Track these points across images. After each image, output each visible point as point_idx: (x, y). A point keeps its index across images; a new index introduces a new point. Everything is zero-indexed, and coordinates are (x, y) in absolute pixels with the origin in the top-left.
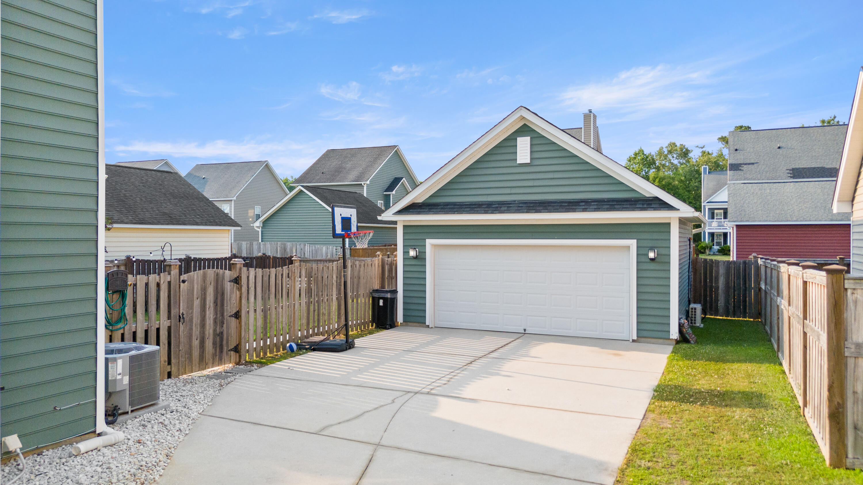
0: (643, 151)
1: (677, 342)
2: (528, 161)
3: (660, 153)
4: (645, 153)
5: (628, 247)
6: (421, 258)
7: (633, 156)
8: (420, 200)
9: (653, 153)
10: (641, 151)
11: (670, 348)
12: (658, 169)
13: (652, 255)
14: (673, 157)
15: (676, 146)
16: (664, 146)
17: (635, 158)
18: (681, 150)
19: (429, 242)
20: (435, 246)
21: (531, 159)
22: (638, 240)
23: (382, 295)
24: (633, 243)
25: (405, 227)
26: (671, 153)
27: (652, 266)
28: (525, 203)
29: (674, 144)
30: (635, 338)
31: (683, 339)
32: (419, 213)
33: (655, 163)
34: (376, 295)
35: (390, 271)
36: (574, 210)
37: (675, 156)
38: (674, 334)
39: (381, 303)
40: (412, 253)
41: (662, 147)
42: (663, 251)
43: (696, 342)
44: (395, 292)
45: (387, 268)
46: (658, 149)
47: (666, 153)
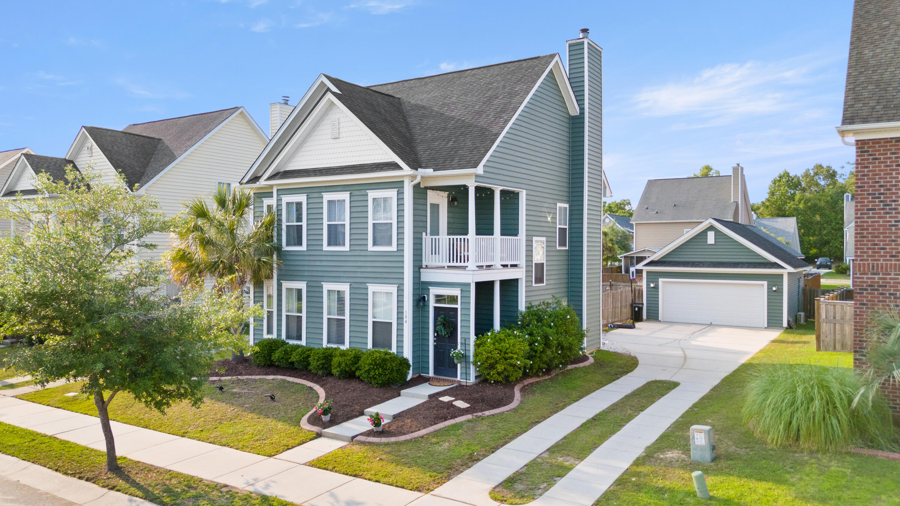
0: (788, 174)
1: (787, 328)
2: (713, 243)
3: (807, 175)
4: (791, 175)
5: (763, 285)
6: (656, 288)
7: (778, 179)
8: (656, 259)
9: (799, 175)
10: (787, 174)
11: (783, 331)
12: (804, 190)
13: (774, 289)
14: (820, 178)
15: (823, 168)
16: (810, 168)
17: (780, 181)
18: (828, 171)
19: (661, 280)
20: (663, 282)
21: (715, 242)
22: (768, 282)
23: (637, 305)
24: (765, 283)
25: (647, 272)
26: (817, 175)
27: (775, 294)
28: (712, 263)
29: (820, 166)
30: (766, 326)
31: (790, 327)
32: (656, 266)
33: (800, 185)
34: (634, 305)
35: (639, 294)
36: (737, 267)
37: (822, 177)
38: (785, 324)
39: (637, 309)
40: (652, 285)
41: (809, 170)
42: (780, 287)
43: (796, 329)
44: (643, 304)
45: (637, 292)
46: (804, 171)
47: (812, 174)
